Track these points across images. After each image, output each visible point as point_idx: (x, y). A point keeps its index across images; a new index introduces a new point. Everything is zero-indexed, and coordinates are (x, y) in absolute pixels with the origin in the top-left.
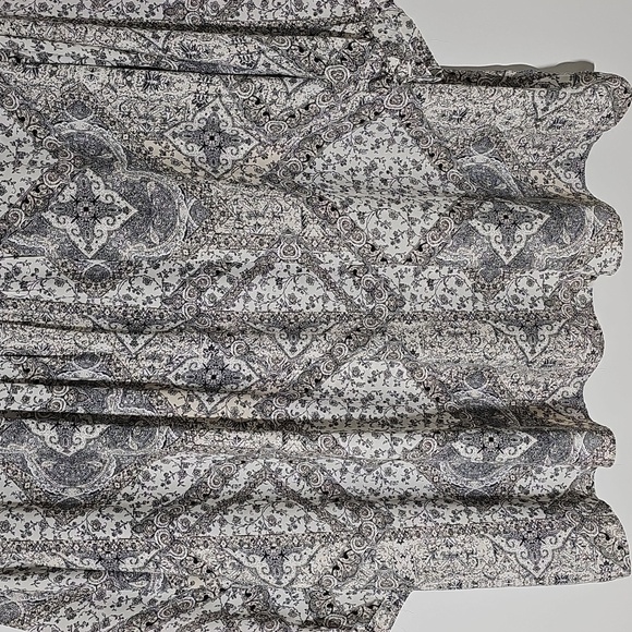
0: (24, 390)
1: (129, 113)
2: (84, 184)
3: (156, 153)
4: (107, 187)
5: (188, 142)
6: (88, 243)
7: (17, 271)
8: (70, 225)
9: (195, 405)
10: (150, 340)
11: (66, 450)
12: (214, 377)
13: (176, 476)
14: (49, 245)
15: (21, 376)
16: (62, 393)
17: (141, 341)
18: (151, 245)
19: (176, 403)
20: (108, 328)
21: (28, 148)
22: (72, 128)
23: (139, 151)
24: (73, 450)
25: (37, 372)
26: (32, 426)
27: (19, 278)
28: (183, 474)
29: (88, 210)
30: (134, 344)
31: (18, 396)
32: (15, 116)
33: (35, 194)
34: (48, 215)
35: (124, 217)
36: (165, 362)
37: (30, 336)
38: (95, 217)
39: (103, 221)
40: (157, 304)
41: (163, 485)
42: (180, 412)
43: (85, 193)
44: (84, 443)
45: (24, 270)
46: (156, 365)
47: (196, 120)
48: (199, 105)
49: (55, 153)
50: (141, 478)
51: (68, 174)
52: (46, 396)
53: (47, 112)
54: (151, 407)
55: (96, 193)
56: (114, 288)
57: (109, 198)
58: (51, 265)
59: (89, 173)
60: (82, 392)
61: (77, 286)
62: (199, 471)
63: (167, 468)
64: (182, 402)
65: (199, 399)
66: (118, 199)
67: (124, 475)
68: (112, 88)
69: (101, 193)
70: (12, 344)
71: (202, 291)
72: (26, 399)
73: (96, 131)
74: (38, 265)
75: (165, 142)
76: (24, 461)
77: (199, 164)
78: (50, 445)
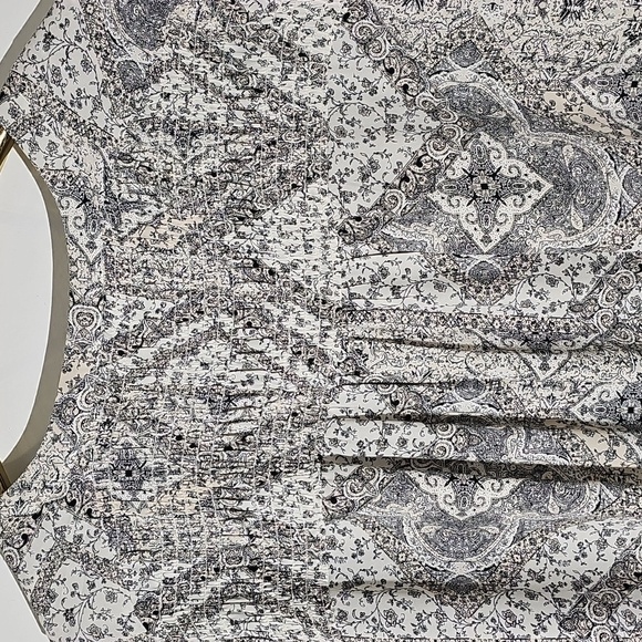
0: (401, 431)
1: (534, 54)
2: (480, 152)
3: (559, 109)
4: (510, 155)
5: (603, 91)
6: (487, 231)
7: (384, 272)
8: (464, 209)
9: (621, 449)
10: (566, 362)
11: (462, 513)
12: (631, 410)
13: (594, 547)
14: (434, 238)
15: (388, 411)
16: (447, 434)
17: (553, 363)
18: (572, 231)
19: (596, 448)
20: (502, 346)
21: (399, 109)
22: (453, 80)
23: (538, 106)
24: (470, 513)
25: (408, 404)
26: (421, 480)
27: (387, 280)
28: (602, 544)
29: (487, 188)
30: (545, 367)
31: (393, 439)
32: (382, 67)
33: (417, 169)
34: (436, 196)
35: (536, 195)
36: (568, 390)
37: (407, 358)
38: (498, 197)
39: (509, 201)
40: (561, 312)
41: (577, 559)
42: (601, 460)
43: (482, 164)
44: (488, 504)
45: (393, 270)
46: (557, 393)
47: (623, 58)
48: (632, 38)
49: (434, 113)
50: (547, 549)
51: (457, 140)
52: (428, 438)
53: (424, 59)
54: (564, 453)
55: (496, 164)
56: (510, 291)
57: (513, 170)
58: (426, 263)
59: (485, 138)
60: (473, 432)
61: (464, 290)
62: (624, 540)
63: (582, 536)
64: (604, 447)
65: (625, 442)
66: (525, 170)
67: (525, 545)
68: (519, 20)
69: (503, 163)
70: (384, 368)
71: (623, 293)
72: (403, 442)
73: (482, 83)
74: (410, 264)
75: (571, 93)
76: (400, 525)
77: (618, 120)
78: (442, 506)
